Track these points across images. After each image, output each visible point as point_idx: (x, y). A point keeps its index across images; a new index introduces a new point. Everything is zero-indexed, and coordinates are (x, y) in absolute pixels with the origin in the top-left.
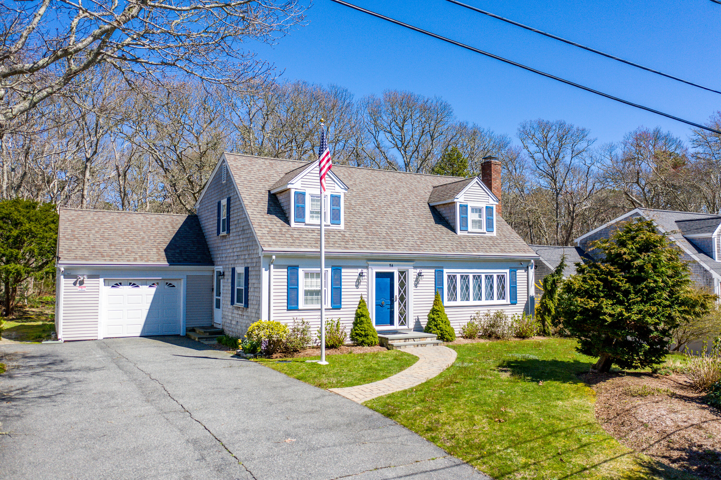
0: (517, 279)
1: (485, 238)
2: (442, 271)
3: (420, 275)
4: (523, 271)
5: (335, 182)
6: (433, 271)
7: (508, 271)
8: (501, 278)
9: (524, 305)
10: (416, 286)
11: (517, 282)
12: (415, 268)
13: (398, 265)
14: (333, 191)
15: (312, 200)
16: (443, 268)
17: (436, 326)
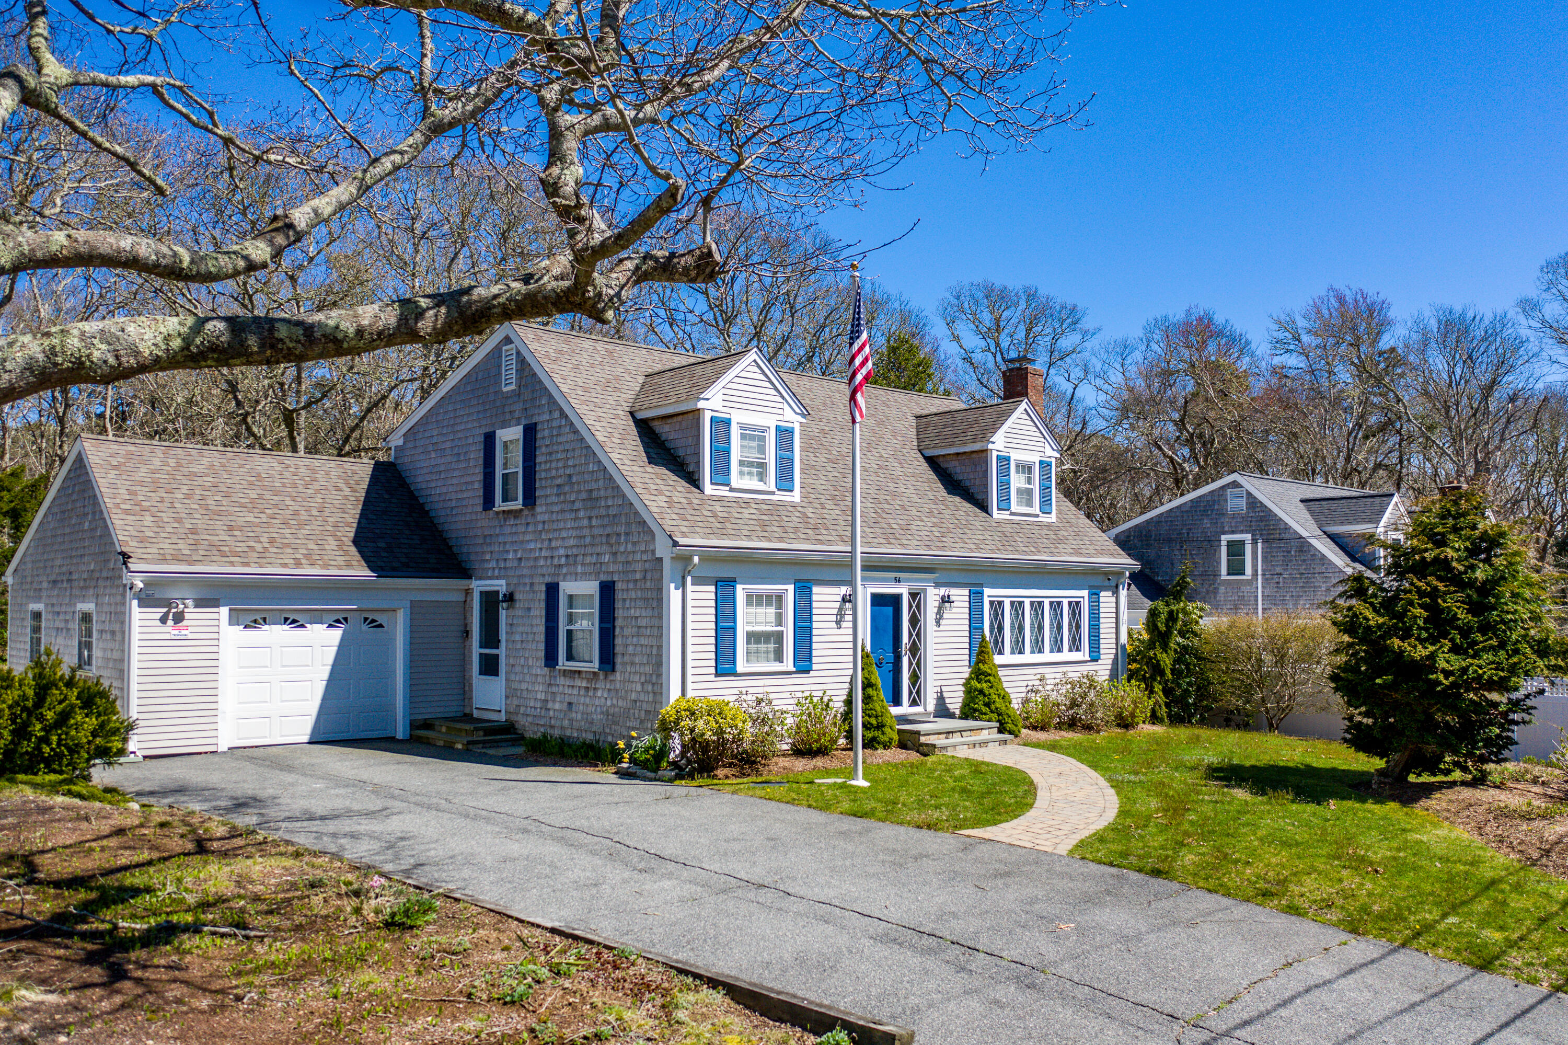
0: (1102, 610)
1: (1040, 525)
2: (982, 593)
3: (946, 600)
4: (1110, 593)
5: (783, 398)
6: (966, 592)
7: (1085, 593)
8: (1075, 607)
9: (1110, 662)
10: (938, 623)
11: (1102, 615)
12: (938, 585)
13: (908, 580)
14: (780, 418)
15: (743, 437)
16: (982, 585)
17: (987, 705)
